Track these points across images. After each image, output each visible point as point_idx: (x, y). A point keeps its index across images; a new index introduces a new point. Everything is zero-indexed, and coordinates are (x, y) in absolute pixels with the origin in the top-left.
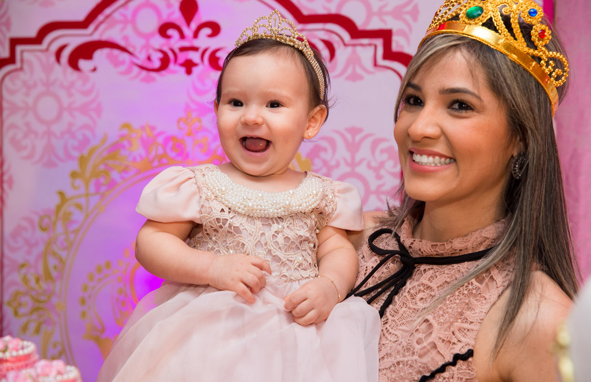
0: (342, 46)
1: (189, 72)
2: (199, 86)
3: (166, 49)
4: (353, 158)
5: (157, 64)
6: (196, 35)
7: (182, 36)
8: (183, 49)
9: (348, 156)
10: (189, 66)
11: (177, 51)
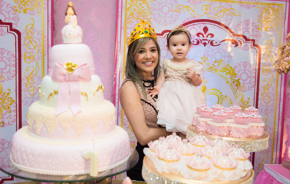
0: (243, 42)
1: (205, 46)
2: (207, 49)
3: (198, 39)
4: (245, 69)
5: (196, 43)
6: (207, 37)
7: (203, 36)
8: (203, 40)
9: (244, 68)
10: (205, 44)
11: (202, 40)
